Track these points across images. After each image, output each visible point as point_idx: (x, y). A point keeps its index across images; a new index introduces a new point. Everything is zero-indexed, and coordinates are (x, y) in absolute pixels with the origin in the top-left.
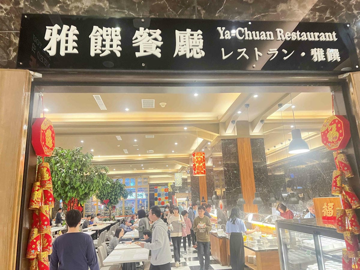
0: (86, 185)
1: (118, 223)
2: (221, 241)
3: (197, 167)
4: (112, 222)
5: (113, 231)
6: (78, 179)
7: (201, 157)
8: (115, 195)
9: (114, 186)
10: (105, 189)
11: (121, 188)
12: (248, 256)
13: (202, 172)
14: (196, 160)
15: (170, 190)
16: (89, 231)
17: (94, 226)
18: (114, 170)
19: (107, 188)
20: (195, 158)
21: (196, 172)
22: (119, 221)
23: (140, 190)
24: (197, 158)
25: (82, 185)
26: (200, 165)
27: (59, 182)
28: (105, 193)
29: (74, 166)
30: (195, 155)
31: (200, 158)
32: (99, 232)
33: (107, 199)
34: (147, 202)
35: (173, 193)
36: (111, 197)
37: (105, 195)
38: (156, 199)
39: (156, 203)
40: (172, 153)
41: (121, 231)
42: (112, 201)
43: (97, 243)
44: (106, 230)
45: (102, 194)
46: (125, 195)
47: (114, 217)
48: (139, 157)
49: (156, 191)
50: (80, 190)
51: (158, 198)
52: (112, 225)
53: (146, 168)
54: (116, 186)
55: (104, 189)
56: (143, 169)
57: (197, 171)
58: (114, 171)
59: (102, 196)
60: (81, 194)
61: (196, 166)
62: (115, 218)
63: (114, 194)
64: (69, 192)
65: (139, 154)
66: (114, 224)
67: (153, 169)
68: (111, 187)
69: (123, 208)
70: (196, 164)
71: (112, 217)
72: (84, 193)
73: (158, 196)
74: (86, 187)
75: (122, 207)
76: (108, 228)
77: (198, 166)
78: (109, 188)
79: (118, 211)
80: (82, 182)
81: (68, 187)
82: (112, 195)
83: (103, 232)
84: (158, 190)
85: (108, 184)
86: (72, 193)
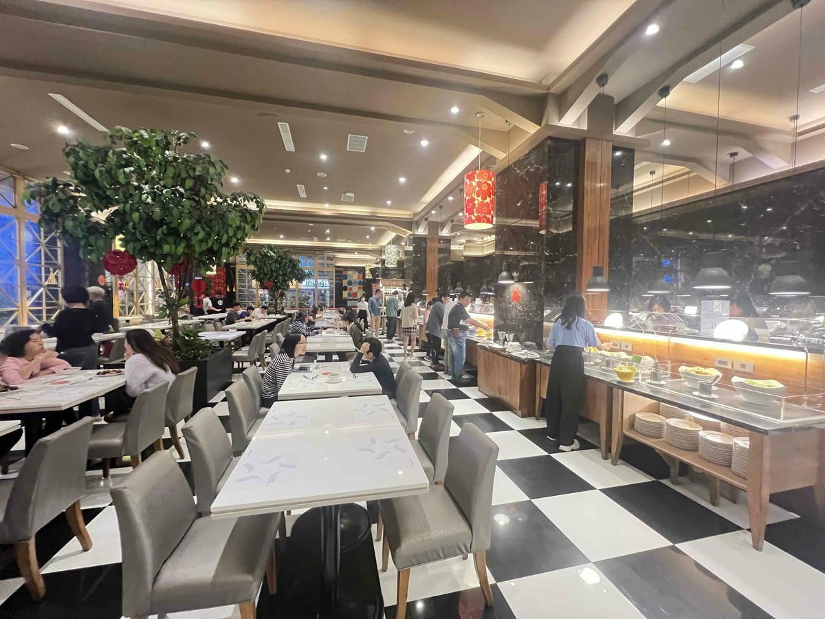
0: (208, 229)
1: (290, 318)
2: (525, 367)
3: (477, 206)
4: (278, 316)
5: (280, 334)
6: (186, 211)
7: (489, 182)
8: (284, 275)
9: (282, 260)
10: (267, 262)
11: (294, 265)
12: (636, 415)
13: (489, 218)
14: (477, 189)
15: (369, 276)
16: (230, 330)
17: (246, 321)
18: (282, 236)
19: (270, 262)
20: (474, 184)
21: (473, 218)
22: (290, 315)
23: (322, 274)
24: (479, 184)
25: (198, 228)
26: (485, 201)
27: (136, 216)
28: (267, 271)
29: (171, 176)
30: (475, 175)
31: (486, 185)
32: (251, 333)
33: (269, 280)
34: (331, 292)
35: (375, 281)
36: (276, 278)
37: (265, 274)
38: (345, 289)
39: (345, 294)
40: (385, 206)
41: (301, 342)
42: (279, 284)
43: (247, 355)
44: (266, 331)
45: (262, 271)
46: (299, 276)
47: (283, 309)
48: (326, 209)
49: (346, 277)
50: (194, 240)
51: (348, 287)
52: (279, 320)
53: (334, 239)
54: (284, 261)
55: (265, 264)
56: (328, 239)
57: (476, 214)
58: (282, 239)
59: (261, 276)
60: (198, 250)
61: (476, 202)
62: (285, 311)
63: (281, 273)
64: (168, 243)
65: (325, 203)
66: (283, 319)
67: (344, 240)
68: (276, 261)
69: (297, 299)
70: (476, 197)
71: (279, 309)
72: (204, 247)
73: (348, 285)
74: (209, 235)
75: (294, 297)
76: (270, 327)
77: (481, 204)
78: (272, 262)
79: (288, 302)
80: (199, 221)
81: (161, 229)
82: (279, 274)
83: (259, 334)
84: (349, 277)
85: (272, 256)
86: (173, 247)
